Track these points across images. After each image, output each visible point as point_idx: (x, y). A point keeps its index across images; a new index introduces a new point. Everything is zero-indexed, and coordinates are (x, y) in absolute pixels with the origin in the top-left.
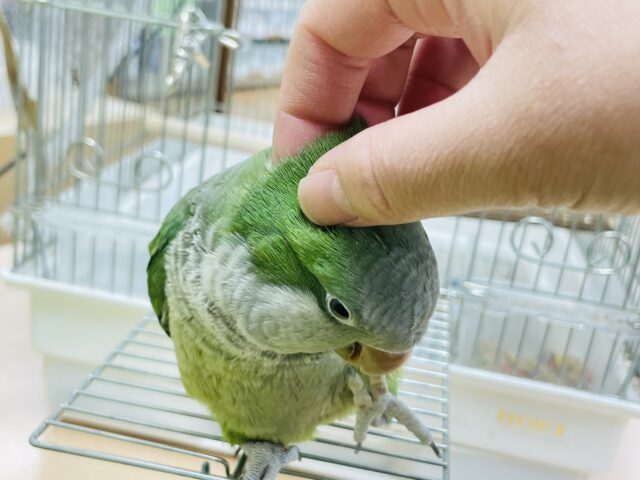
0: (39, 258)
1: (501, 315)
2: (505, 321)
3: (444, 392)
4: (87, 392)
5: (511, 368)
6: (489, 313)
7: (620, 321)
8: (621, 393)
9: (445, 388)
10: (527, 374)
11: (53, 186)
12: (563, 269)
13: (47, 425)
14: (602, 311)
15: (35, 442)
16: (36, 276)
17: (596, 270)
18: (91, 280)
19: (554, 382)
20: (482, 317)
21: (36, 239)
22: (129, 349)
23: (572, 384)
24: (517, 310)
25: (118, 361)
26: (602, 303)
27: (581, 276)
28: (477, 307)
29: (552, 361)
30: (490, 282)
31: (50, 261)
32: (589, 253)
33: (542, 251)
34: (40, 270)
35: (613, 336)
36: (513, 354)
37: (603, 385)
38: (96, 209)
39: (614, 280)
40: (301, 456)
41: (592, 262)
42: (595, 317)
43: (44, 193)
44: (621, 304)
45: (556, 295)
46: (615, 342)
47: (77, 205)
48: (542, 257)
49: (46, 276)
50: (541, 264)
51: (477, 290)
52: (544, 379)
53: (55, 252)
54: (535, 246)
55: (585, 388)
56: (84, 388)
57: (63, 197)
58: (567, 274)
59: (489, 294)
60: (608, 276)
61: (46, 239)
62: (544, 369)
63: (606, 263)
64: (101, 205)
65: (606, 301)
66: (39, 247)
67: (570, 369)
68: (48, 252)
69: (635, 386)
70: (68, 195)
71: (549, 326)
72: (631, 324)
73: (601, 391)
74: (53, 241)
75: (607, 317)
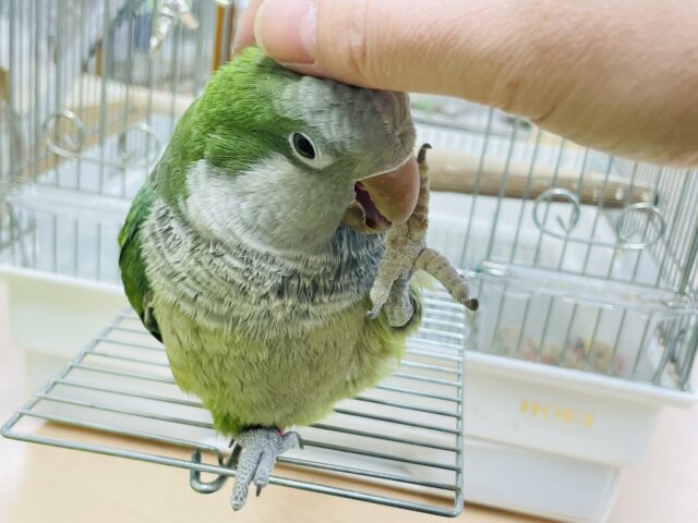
0: (17, 246)
1: (524, 296)
2: (529, 302)
3: (459, 375)
4: (66, 380)
5: (535, 355)
6: (510, 294)
7: (653, 301)
8: (655, 379)
9: (460, 371)
10: (551, 361)
11: (29, 165)
12: (590, 244)
13: (21, 415)
14: (633, 290)
15: (7, 433)
16: (14, 264)
17: (626, 246)
18: (74, 268)
19: (583, 370)
20: (503, 299)
21: (14, 224)
22: (114, 335)
23: (602, 371)
24: (541, 290)
25: (101, 348)
26: (633, 282)
27: (610, 251)
28: (498, 289)
29: (580, 346)
30: (511, 262)
31: (29, 250)
32: (618, 227)
33: (567, 226)
34: (18, 258)
35: (645, 318)
36: (537, 341)
37: (634, 370)
38: (78, 189)
39: (646, 256)
40: (303, 443)
41: (623, 237)
42: (625, 297)
43: (20, 173)
44: (654, 282)
45: (583, 274)
46: (648, 323)
47: (57, 185)
48: (568, 232)
49: (25, 264)
50: (567, 240)
51: (497, 270)
52: (572, 367)
53: (34, 240)
54: (560, 220)
55: (615, 375)
56: (63, 377)
57: (43, 179)
58: (595, 249)
59: (510, 274)
60: (640, 251)
61: (24, 225)
62: (571, 355)
63: (637, 237)
64: (83, 185)
65: (638, 280)
66: (16, 232)
67: (600, 355)
68: (27, 239)
69: (669, 372)
70: (47, 177)
71: (576, 306)
72: (664, 303)
73: (633, 377)
74: (32, 226)
75: (638, 297)
